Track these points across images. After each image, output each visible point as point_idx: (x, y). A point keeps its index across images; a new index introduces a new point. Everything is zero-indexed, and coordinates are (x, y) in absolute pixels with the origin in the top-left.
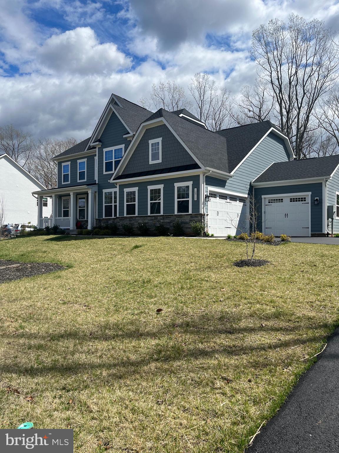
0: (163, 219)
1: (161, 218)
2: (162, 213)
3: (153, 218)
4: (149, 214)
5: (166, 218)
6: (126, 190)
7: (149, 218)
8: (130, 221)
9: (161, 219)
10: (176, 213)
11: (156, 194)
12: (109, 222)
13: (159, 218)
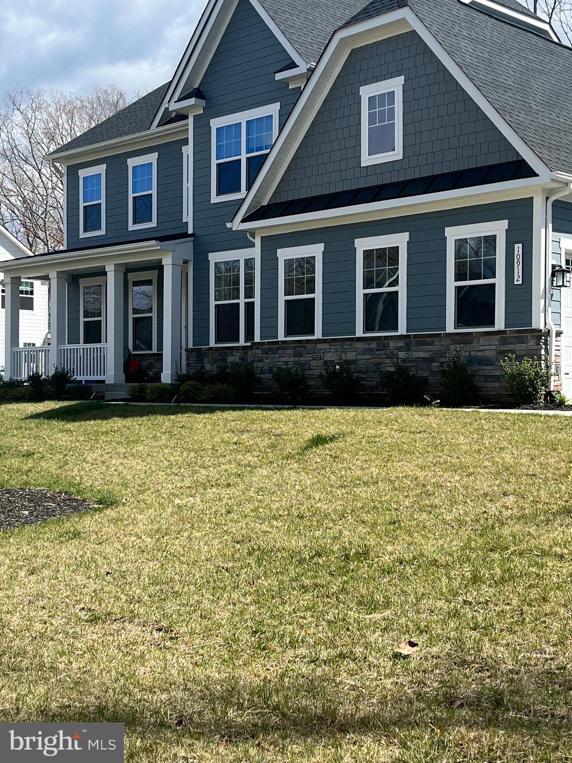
0: (407, 348)
1: (402, 344)
2: (402, 330)
3: (374, 345)
4: (359, 332)
5: (418, 344)
6: (284, 254)
7: (359, 345)
8: (295, 355)
9: (400, 349)
10: (450, 328)
11: (381, 263)
12: (230, 359)
13: (392, 344)
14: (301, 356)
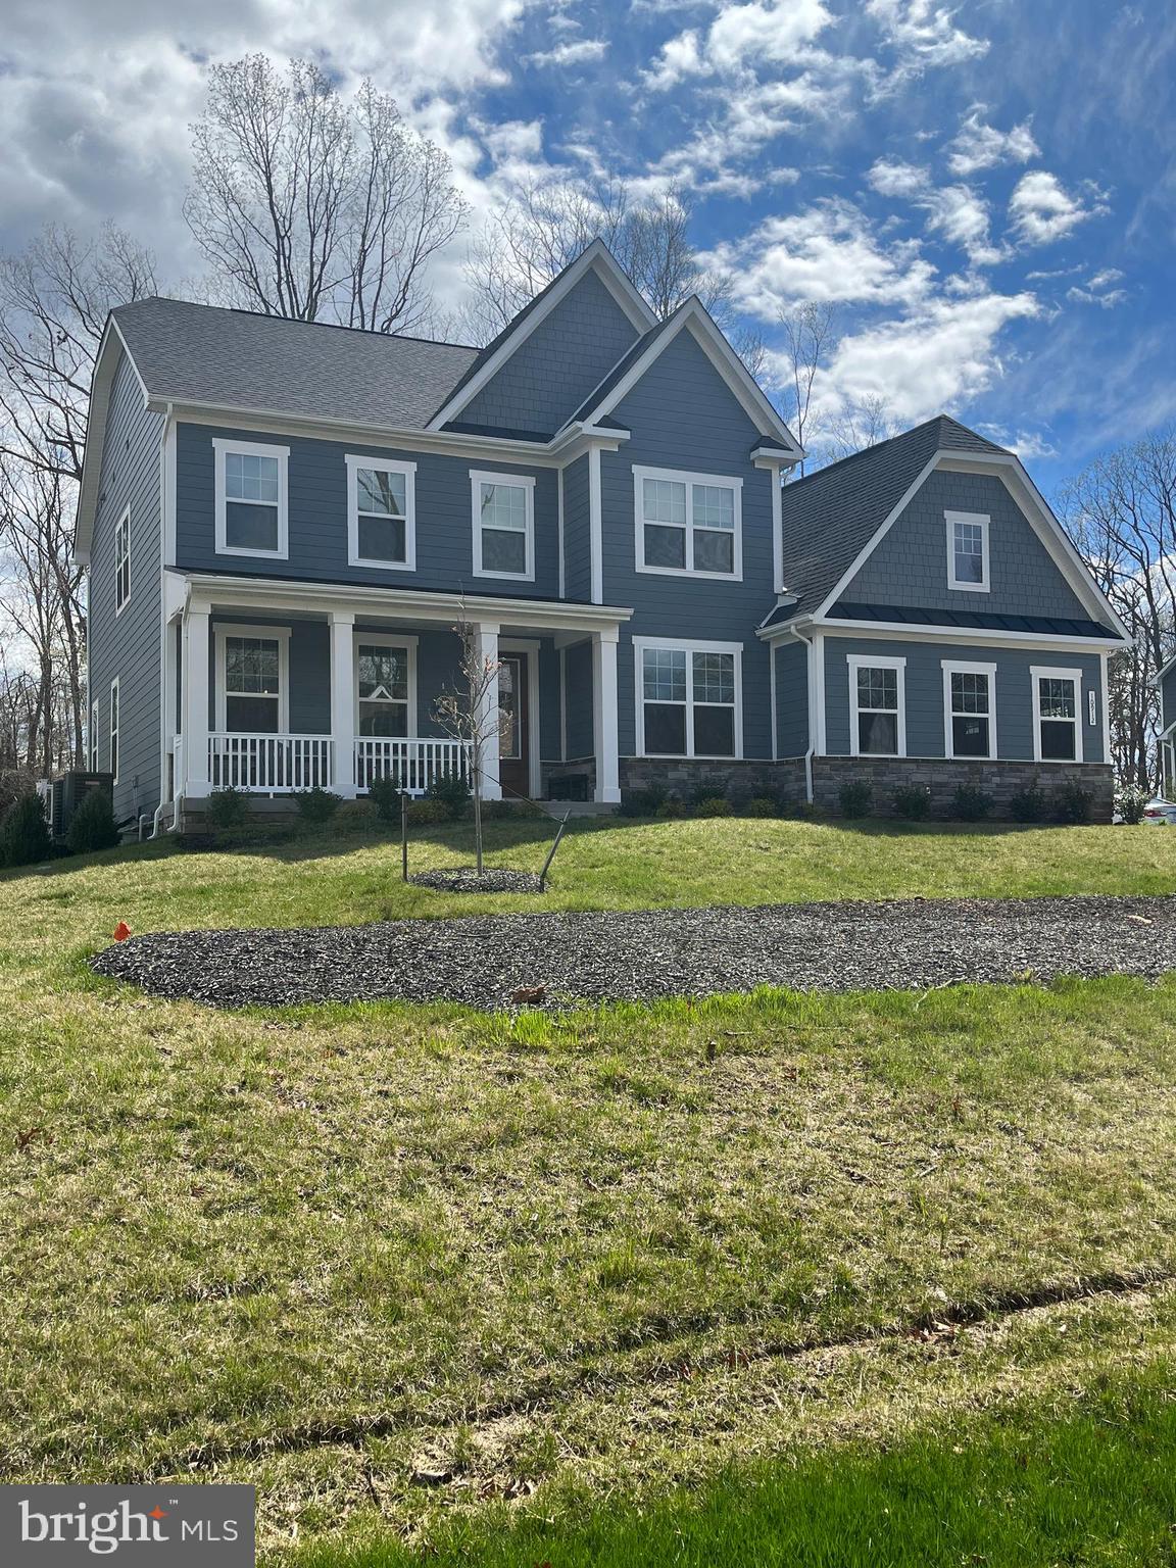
0: (1000, 774)
1: (995, 769)
2: (993, 756)
3: (966, 769)
4: (949, 754)
5: (1011, 770)
6: (856, 662)
7: (952, 768)
8: (876, 774)
9: (993, 774)
10: (1038, 757)
11: (969, 689)
13: (986, 769)
14: (884, 774)
